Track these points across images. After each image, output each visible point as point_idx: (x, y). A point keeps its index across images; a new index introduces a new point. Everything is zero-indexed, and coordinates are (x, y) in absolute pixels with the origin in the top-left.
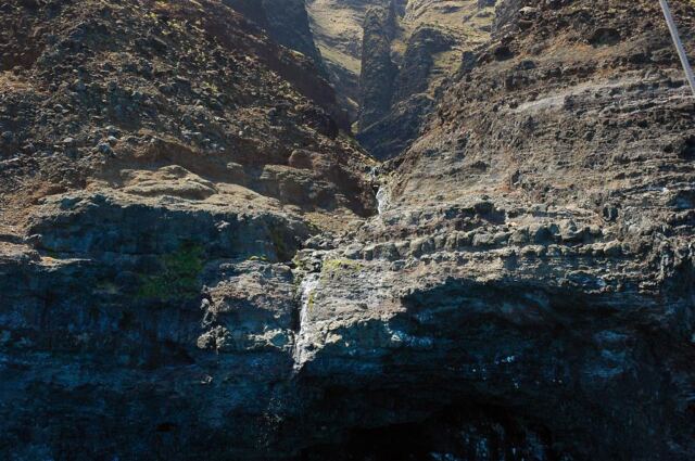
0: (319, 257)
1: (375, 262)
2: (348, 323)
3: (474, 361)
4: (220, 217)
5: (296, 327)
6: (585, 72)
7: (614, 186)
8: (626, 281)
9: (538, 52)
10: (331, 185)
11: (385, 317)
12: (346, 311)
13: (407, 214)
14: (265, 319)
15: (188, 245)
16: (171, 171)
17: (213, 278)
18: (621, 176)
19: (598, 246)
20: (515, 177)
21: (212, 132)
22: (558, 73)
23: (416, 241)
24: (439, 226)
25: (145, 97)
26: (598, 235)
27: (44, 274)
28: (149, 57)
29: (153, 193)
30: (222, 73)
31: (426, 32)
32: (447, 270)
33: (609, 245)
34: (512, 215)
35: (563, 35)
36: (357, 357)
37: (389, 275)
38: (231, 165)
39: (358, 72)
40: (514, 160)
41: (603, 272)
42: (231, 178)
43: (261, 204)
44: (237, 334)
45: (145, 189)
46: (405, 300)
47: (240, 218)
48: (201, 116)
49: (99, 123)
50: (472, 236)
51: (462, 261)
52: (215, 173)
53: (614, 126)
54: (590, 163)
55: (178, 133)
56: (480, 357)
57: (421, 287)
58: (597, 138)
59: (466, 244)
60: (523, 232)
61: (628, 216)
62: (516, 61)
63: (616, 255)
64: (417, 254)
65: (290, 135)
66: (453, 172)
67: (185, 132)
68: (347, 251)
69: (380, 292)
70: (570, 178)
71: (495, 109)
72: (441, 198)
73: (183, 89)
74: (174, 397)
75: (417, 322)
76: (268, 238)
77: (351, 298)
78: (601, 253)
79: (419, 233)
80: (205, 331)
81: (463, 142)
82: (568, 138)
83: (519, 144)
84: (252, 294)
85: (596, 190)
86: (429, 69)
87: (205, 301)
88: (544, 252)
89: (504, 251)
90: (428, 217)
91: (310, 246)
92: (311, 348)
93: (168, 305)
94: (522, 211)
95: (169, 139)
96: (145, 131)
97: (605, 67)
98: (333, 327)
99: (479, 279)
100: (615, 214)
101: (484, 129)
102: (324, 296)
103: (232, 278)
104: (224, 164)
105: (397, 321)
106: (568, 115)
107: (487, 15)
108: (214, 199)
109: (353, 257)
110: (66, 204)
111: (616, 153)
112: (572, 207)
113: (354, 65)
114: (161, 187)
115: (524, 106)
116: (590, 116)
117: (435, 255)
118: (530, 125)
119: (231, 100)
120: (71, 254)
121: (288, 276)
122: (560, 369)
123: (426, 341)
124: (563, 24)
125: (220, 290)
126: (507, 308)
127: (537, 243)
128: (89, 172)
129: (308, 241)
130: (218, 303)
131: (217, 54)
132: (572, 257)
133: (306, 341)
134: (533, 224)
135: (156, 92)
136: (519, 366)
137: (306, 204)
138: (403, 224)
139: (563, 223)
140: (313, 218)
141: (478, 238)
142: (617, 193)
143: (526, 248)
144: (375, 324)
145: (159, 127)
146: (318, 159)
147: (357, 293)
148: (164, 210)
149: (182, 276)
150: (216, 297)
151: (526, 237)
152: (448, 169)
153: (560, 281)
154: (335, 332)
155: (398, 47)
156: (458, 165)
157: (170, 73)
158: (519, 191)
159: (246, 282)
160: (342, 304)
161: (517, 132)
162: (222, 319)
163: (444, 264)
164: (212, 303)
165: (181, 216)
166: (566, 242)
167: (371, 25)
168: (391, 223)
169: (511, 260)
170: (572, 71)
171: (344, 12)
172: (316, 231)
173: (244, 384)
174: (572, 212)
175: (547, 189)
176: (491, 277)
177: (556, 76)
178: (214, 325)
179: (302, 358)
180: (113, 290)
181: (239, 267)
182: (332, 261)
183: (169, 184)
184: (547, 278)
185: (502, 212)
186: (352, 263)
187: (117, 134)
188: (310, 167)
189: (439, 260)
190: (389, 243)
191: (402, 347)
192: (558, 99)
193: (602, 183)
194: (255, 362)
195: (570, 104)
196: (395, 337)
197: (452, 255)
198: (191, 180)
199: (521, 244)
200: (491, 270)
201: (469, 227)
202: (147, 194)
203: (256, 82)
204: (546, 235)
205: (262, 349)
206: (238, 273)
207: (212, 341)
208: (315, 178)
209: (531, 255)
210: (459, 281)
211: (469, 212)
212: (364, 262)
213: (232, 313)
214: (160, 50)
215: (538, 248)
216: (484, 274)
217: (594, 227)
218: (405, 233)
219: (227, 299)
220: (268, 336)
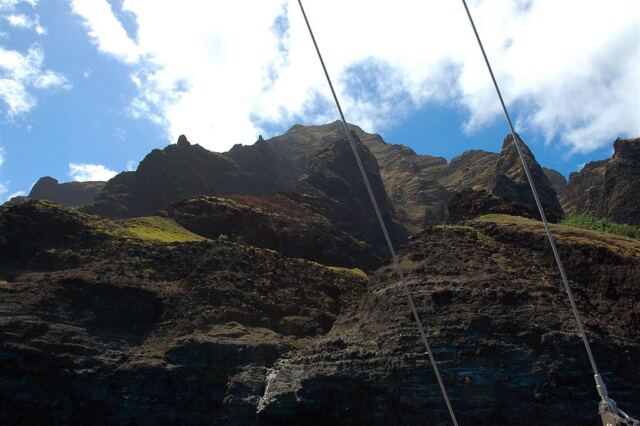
1: (299, 366)
2: (280, 393)
4: (240, 346)
5: (263, 394)
7: (387, 332)
8: (377, 375)
11: (296, 390)
12: (281, 388)
16: (230, 325)
17: (233, 375)
21: (258, 304)
24: (323, 350)
26: (374, 355)
27: (167, 372)
32: (319, 370)
41: (371, 372)
47: (248, 347)
49: (204, 304)
50: (330, 356)
51: (325, 366)
53: (396, 304)
60: (347, 354)
63: (376, 364)
69: (297, 380)
75: (305, 393)
79: (318, 353)
89: (338, 362)
92: (265, 404)
96: (222, 307)
98: (275, 395)
103: (241, 373)
105: (300, 393)
108: (244, 337)
110: (179, 342)
116: (392, 299)
117: (317, 363)
120: (179, 363)
125: (233, 379)
126: (339, 387)
127: (350, 359)
128: (195, 327)
130: (232, 384)
133: (264, 401)
139: (361, 350)
141: (332, 356)
144: (291, 395)
151: (347, 356)
153: (356, 375)
154: (275, 397)
159: (245, 376)
162: (233, 391)
163: (319, 367)
166: (361, 358)
169: (340, 366)
176: (332, 373)
179: (261, 407)
180: (195, 379)
181: (244, 368)
183: (226, 331)
184: (352, 374)
185: (347, 343)
186: (291, 366)
187: (211, 309)
190: (306, 357)
191: (301, 404)
193: (384, 331)
196: (298, 400)
197: (322, 363)
198: (237, 329)
199: (345, 359)
200: (333, 370)
205: (246, 404)
206: (243, 371)
209: (348, 364)
211: (334, 344)
212: (296, 365)
213: (237, 389)
217: (373, 352)
219: (235, 382)
220: (249, 399)
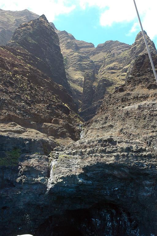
0: (58, 154)
1: (75, 156)
2: (65, 176)
3: (105, 189)
4: (26, 140)
5: (49, 176)
6: (145, 97)
7: (151, 135)
8: (152, 165)
9: (132, 90)
10: (65, 130)
11: (77, 174)
12: (65, 171)
13: (87, 141)
14: (39, 173)
15: (15, 148)
16: (12, 124)
17: (23, 160)
18: (153, 132)
19: (144, 153)
20: (121, 130)
21: (27, 112)
22: (137, 97)
23: (88, 150)
24: (96, 145)
25: (5, 100)
26: (145, 150)
28: (8, 87)
29: (5, 131)
30: (32, 92)
31: (104, 80)
32: (97, 159)
33: (148, 153)
34: (119, 143)
35: (140, 85)
36: (68, 186)
37: (79, 160)
38: (32, 123)
39: (82, 92)
40: (122, 125)
41: (146, 162)
42: (32, 127)
43: (41, 136)
44: (29, 178)
45: (2, 130)
46: (83, 169)
47: (32, 140)
48: (23, 106)
50: (106, 149)
51: (102, 157)
52: (26, 125)
53: (152, 115)
54: (144, 127)
55: (15, 112)
56: (107, 188)
57: (89, 164)
58: (147, 119)
59: (104, 151)
60: (121, 148)
61: (154, 145)
62: (125, 92)
63: (150, 156)
64: (88, 154)
65: (53, 113)
66: (103, 128)
67: (18, 111)
68: (67, 152)
69: (76, 166)
70: (138, 131)
71: (117, 108)
72: (98, 136)
73: (18, 98)
74: (8, 198)
75: (87, 176)
76: (41, 147)
77: (67, 167)
78: (145, 156)
79: (90, 147)
80: (19, 177)
81: (107, 118)
82: (138, 118)
83: (123, 120)
84: (35, 165)
85: (145, 136)
86: (104, 92)
87: (20, 167)
88: (128, 155)
89: (115, 154)
90: (93, 142)
91: (55, 150)
92: (53, 183)
93: (8, 168)
94: (122, 141)
95: (12, 114)
96: (4, 111)
97: (152, 96)
98: (60, 177)
99: (107, 163)
100: (150, 144)
101: (113, 115)
102: (58, 166)
103: (29, 160)
104: (30, 122)
105: (81, 175)
106: (139, 111)
107: (124, 75)
108: (25, 134)
109: (68, 154)
111: (152, 124)
112: (138, 141)
113: (81, 89)
114: (8, 129)
115: (126, 108)
116: (146, 112)
117: (94, 155)
118: (127, 113)
119: (34, 101)
121: (47, 160)
122: (132, 192)
123: (90, 182)
124: (140, 82)
125: (25, 163)
126: (116, 172)
127: (126, 152)
129: (55, 148)
130: (24, 168)
131: (31, 86)
132: (136, 157)
133: (51, 181)
134: (125, 146)
135: (9, 98)
136: (120, 191)
137: (56, 136)
138: (85, 144)
139: (134, 146)
140: (58, 141)
141: (107, 150)
142: (151, 137)
143: (122, 153)
144: (74, 176)
145: (9, 110)
146: (61, 121)
147: (69, 166)
148: (8, 137)
149: (13, 158)
150: (23, 166)
151: (122, 150)
152: (101, 127)
153: (132, 164)
154: (61, 178)
155: (95, 84)
156: (104, 125)
157: (14, 92)
158: (122, 135)
159: (33, 162)
160: (64, 170)
161: (123, 116)
162: (25, 173)
163: (96, 157)
164: (22, 168)
165: (14, 139)
166: (135, 152)
167: (87, 76)
168: (82, 143)
169: (117, 157)
170: (141, 97)
171: (78, 72)
172: (58, 145)
173: (31, 194)
174: (138, 142)
175: (131, 135)
176: (111, 162)
177: (137, 98)
178: (22, 175)
179: (50, 186)
181: (31, 156)
182: (62, 155)
183: (11, 128)
184: (128, 163)
185: (116, 141)
186: (68, 156)
188: (59, 124)
189: (95, 156)
190: (80, 150)
191: (82, 184)
192: (136, 106)
193: (147, 134)
194: (35, 187)
195: (139, 108)
196: (80, 181)
197: (99, 155)
198: (18, 127)
199: (121, 152)
200: (111, 160)
201: (105, 146)
202: (3, 132)
203: (43, 96)
204: (129, 149)
205: (37, 183)
206: (31, 158)
207: (21, 180)
208: (60, 128)
209: (123, 155)
210: (101, 163)
211: (106, 141)
212: (72, 156)
213: (28, 171)
214: (12, 85)
215: (126, 154)
216: (109, 161)
217: (144, 148)
218: (85, 147)
219: (27, 166)
220: (39, 179)
